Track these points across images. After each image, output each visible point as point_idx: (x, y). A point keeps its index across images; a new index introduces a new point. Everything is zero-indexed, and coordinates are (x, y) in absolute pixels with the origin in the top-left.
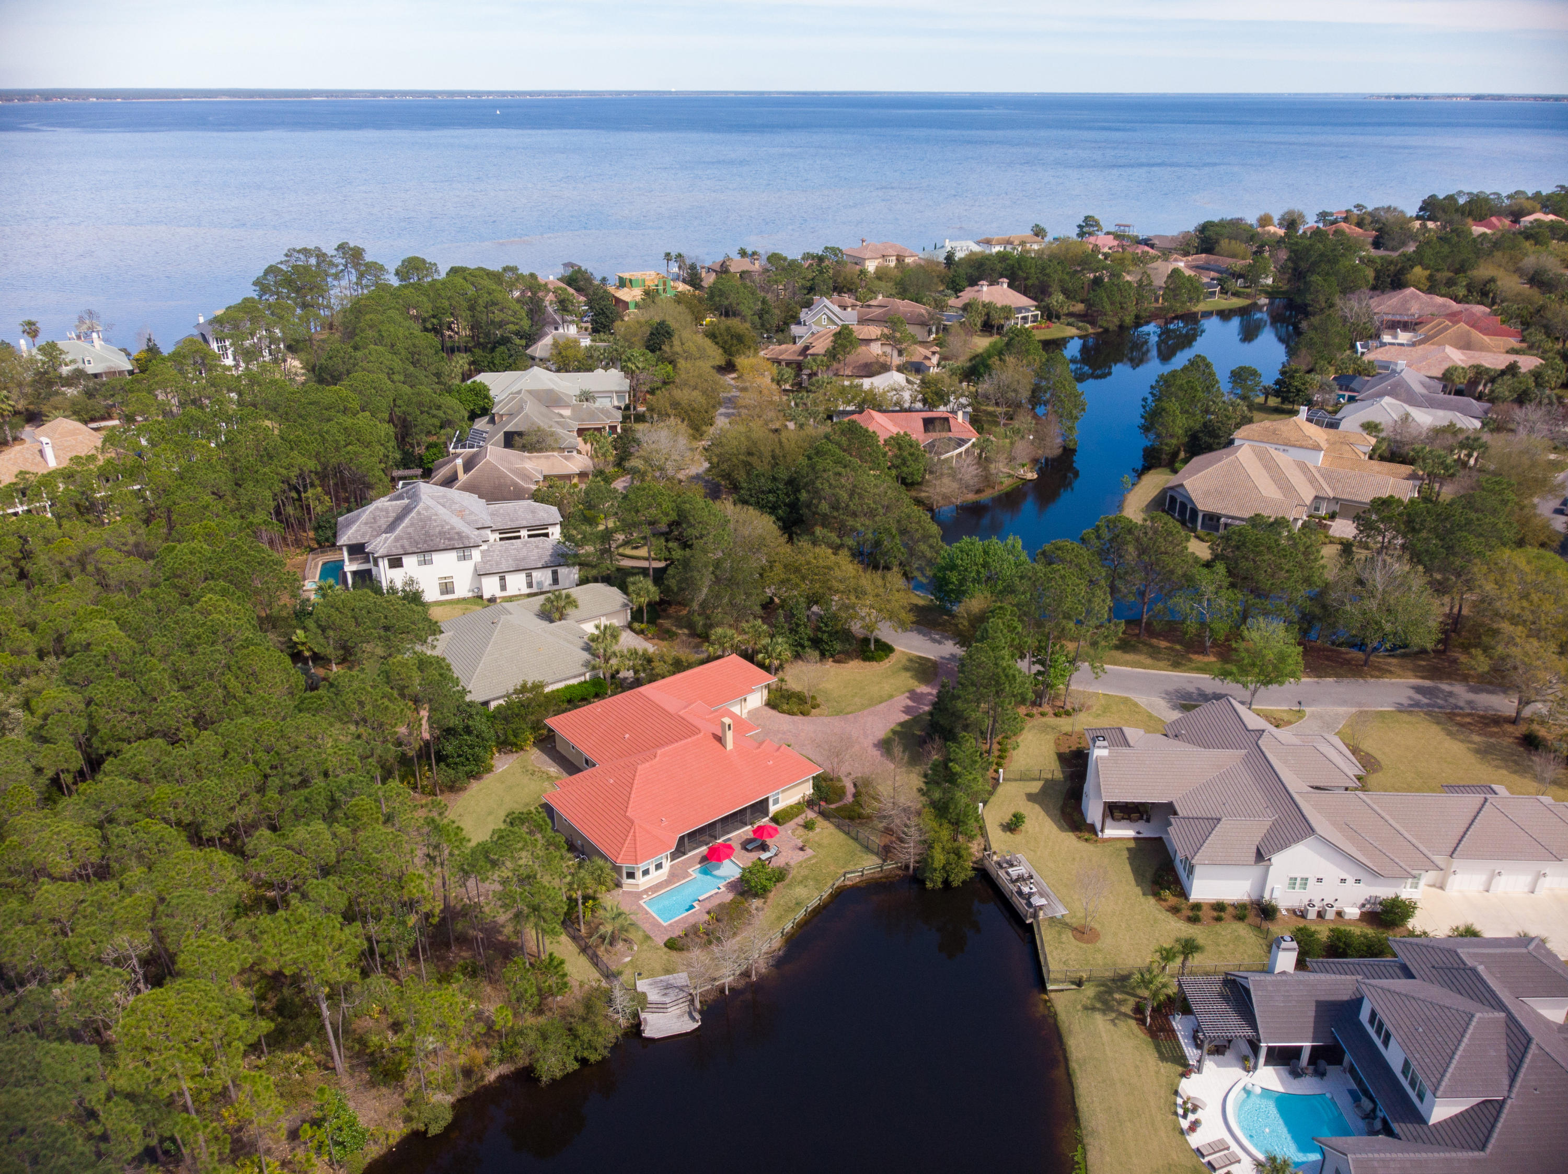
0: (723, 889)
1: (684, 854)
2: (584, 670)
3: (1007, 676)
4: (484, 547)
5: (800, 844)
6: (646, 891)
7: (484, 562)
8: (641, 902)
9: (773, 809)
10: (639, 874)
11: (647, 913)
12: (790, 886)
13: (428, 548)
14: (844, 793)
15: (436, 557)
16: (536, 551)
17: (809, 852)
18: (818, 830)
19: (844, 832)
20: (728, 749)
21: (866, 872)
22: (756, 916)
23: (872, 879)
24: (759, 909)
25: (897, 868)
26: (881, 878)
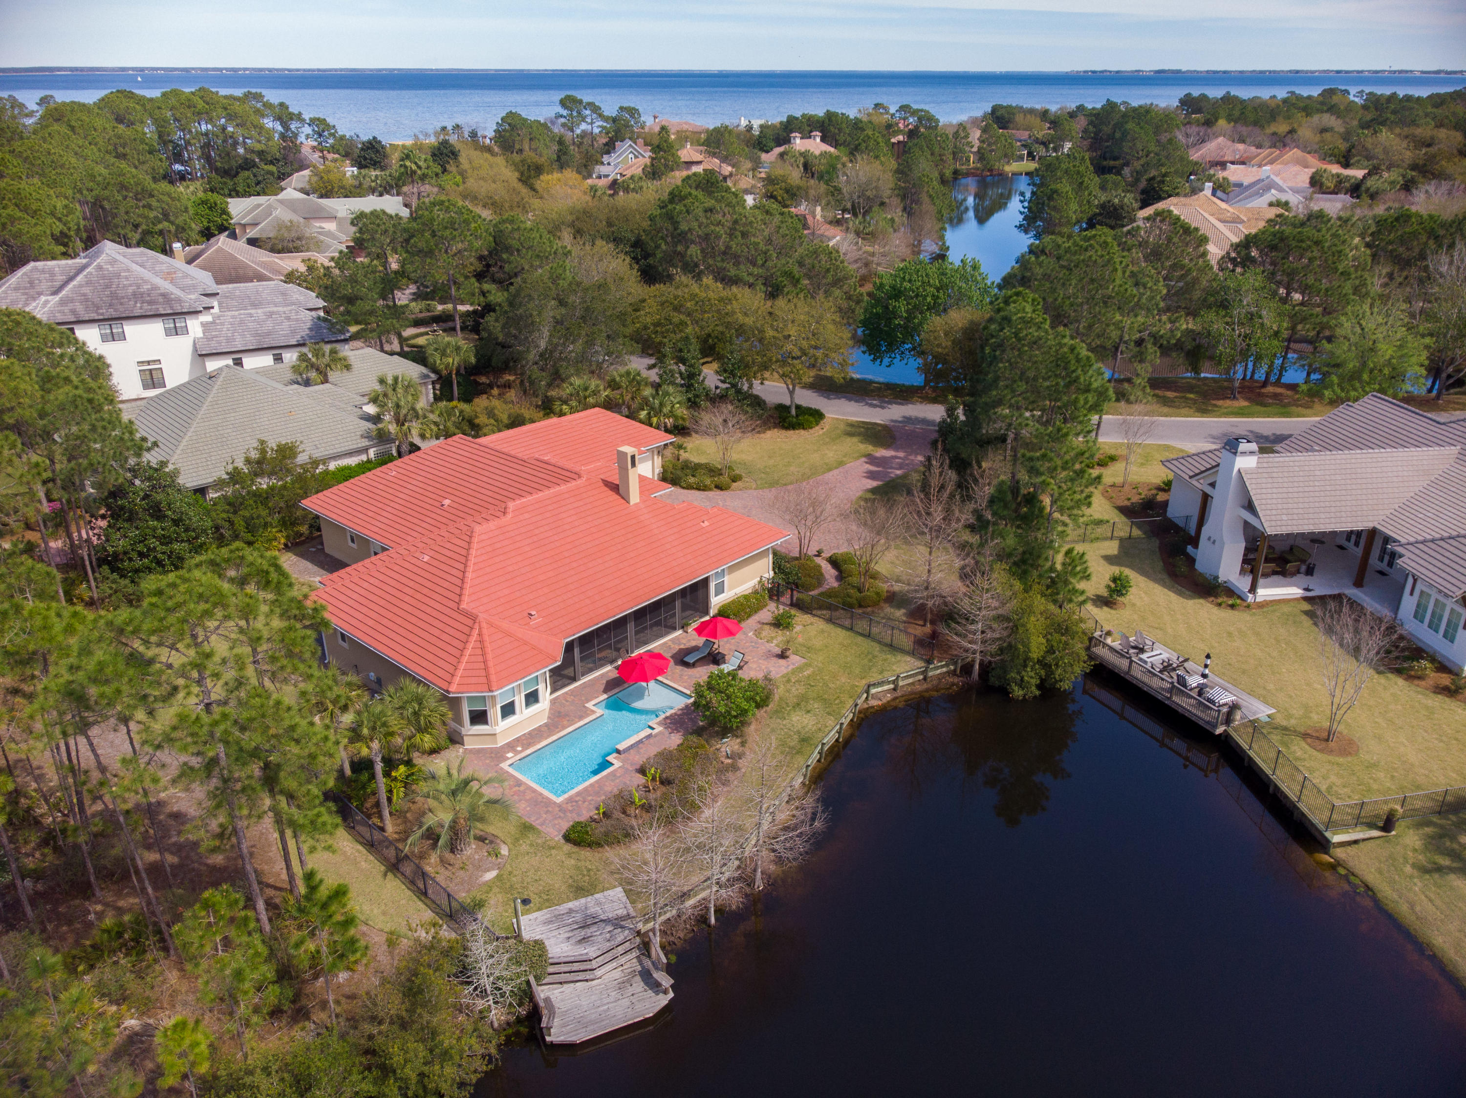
0: (659, 729)
1: (574, 679)
2: (365, 443)
3: (1078, 360)
4: (206, 318)
5: (777, 650)
6: (511, 746)
7: (208, 338)
8: (505, 765)
9: (716, 601)
10: (494, 713)
11: (519, 783)
12: (781, 713)
13: (115, 315)
14: (822, 577)
15: (130, 329)
16: (287, 323)
17: (795, 660)
18: (798, 628)
19: (843, 627)
20: (632, 502)
21: (901, 683)
22: (734, 768)
23: (912, 693)
24: (735, 756)
25: (948, 672)
26: (927, 690)
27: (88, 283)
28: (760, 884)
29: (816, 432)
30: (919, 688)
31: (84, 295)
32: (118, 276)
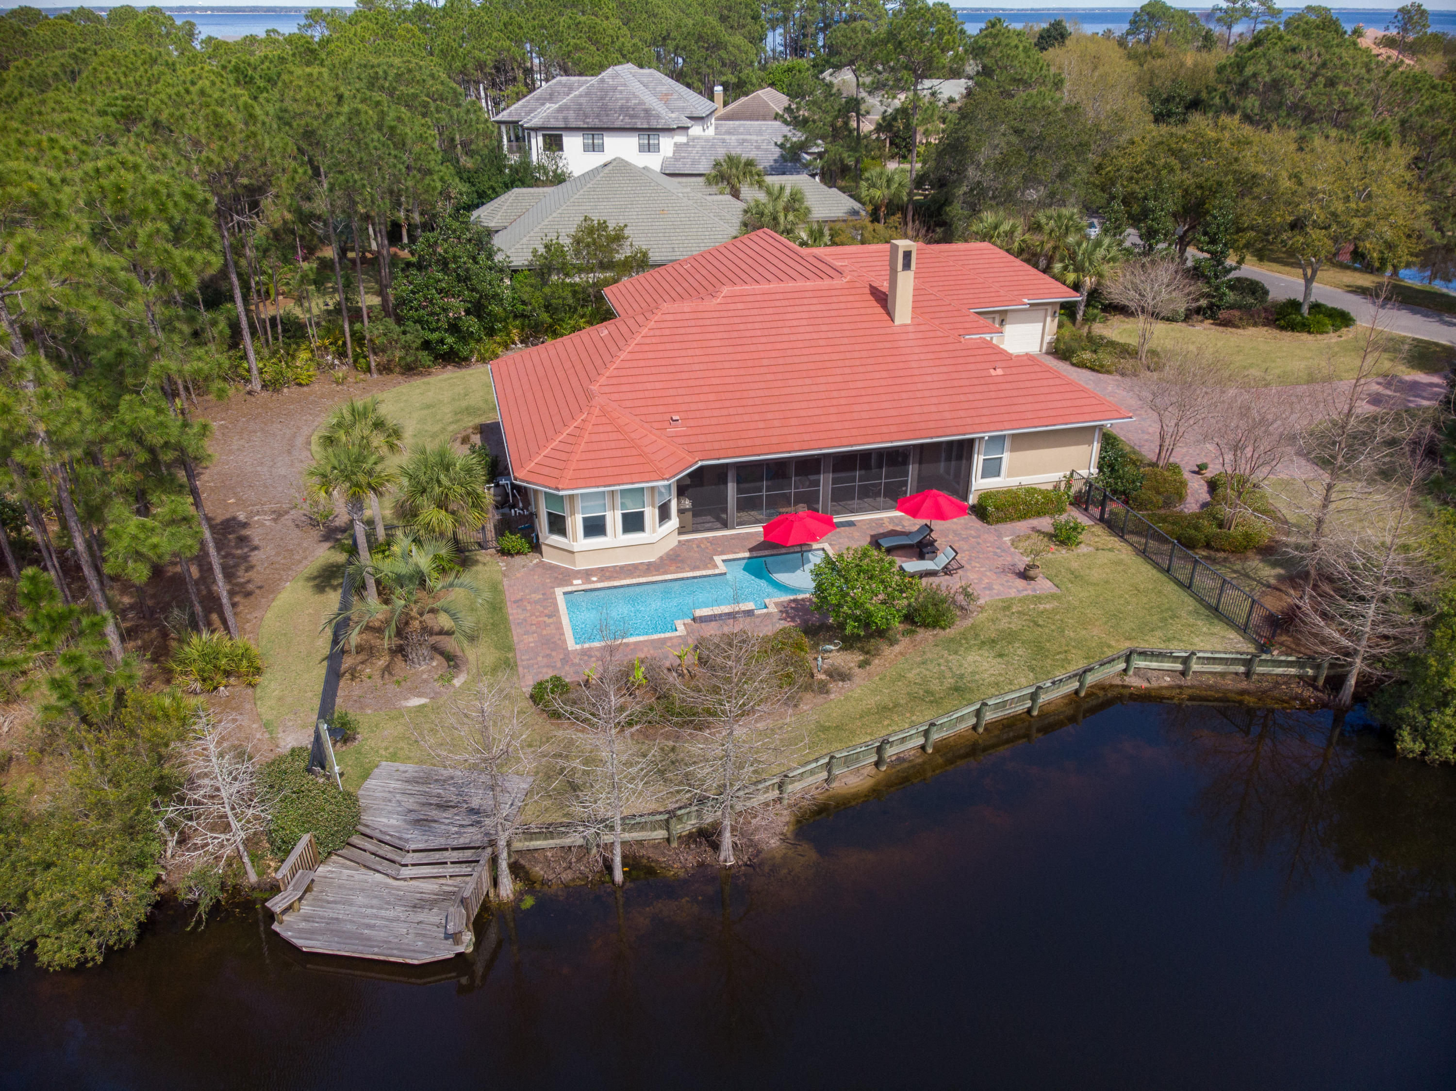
0: (773, 609)
1: (725, 525)
4: (681, 139)
5: (1022, 562)
6: (587, 574)
7: (677, 158)
8: (559, 592)
9: (980, 485)
10: (576, 523)
11: (553, 614)
12: (953, 645)
13: (598, 124)
14: (1181, 497)
15: (610, 140)
17: (1043, 585)
18: (1083, 549)
19: (1157, 565)
20: (898, 321)
21: (1195, 667)
22: (823, 689)
23: (1210, 687)
24: (841, 675)
25: (1300, 677)
26: (1243, 692)
27: (588, 94)
28: (727, 856)
30: (1229, 683)
31: (580, 104)
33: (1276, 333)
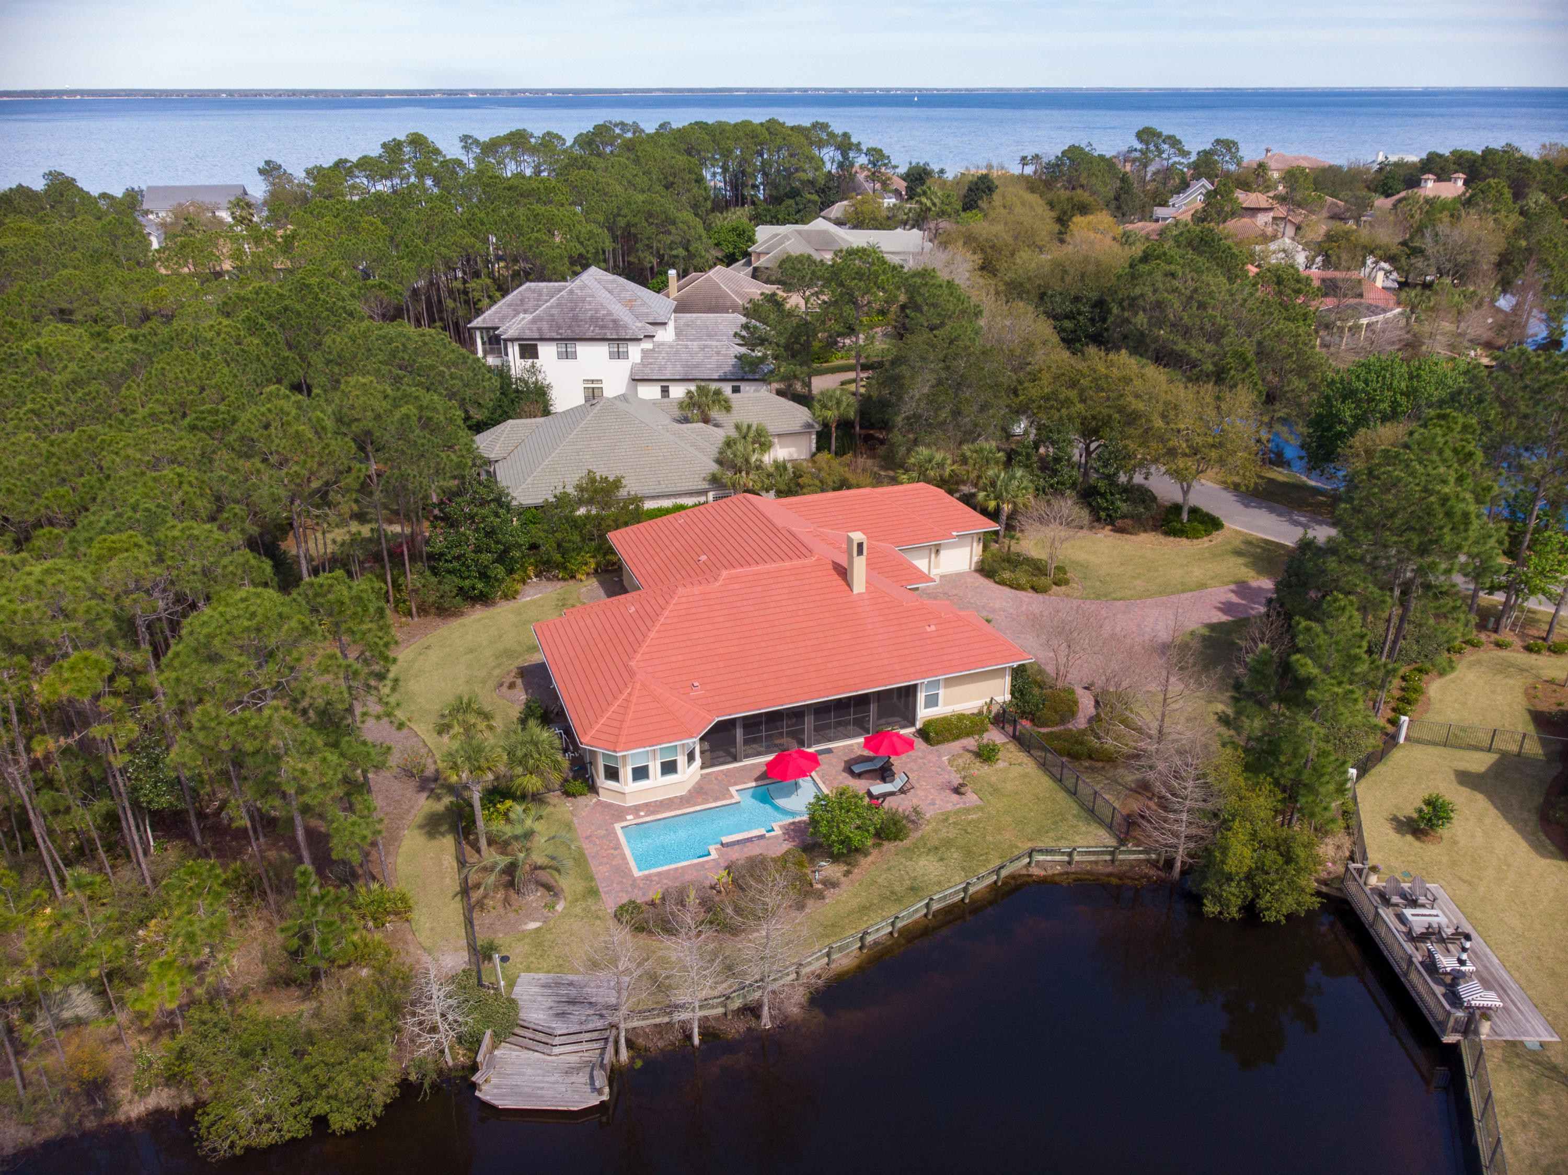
0: (778, 832)
1: (735, 759)
2: (706, 486)
4: (647, 345)
5: (956, 781)
6: (636, 810)
7: (643, 364)
8: (618, 827)
9: (924, 713)
10: (626, 773)
11: (618, 846)
12: (909, 852)
13: (572, 335)
14: (1073, 714)
15: (582, 349)
16: (715, 358)
17: (971, 798)
18: (1001, 765)
19: (1053, 776)
20: (856, 591)
21: (1077, 858)
22: (820, 896)
23: (1088, 872)
24: (830, 884)
25: (1148, 861)
26: (1110, 875)
27: (559, 305)
28: (766, 1022)
29: (1203, 543)
30: (1101, 869)
31: (552, 315)
32: (583, 300)
33: (1161, 538)
